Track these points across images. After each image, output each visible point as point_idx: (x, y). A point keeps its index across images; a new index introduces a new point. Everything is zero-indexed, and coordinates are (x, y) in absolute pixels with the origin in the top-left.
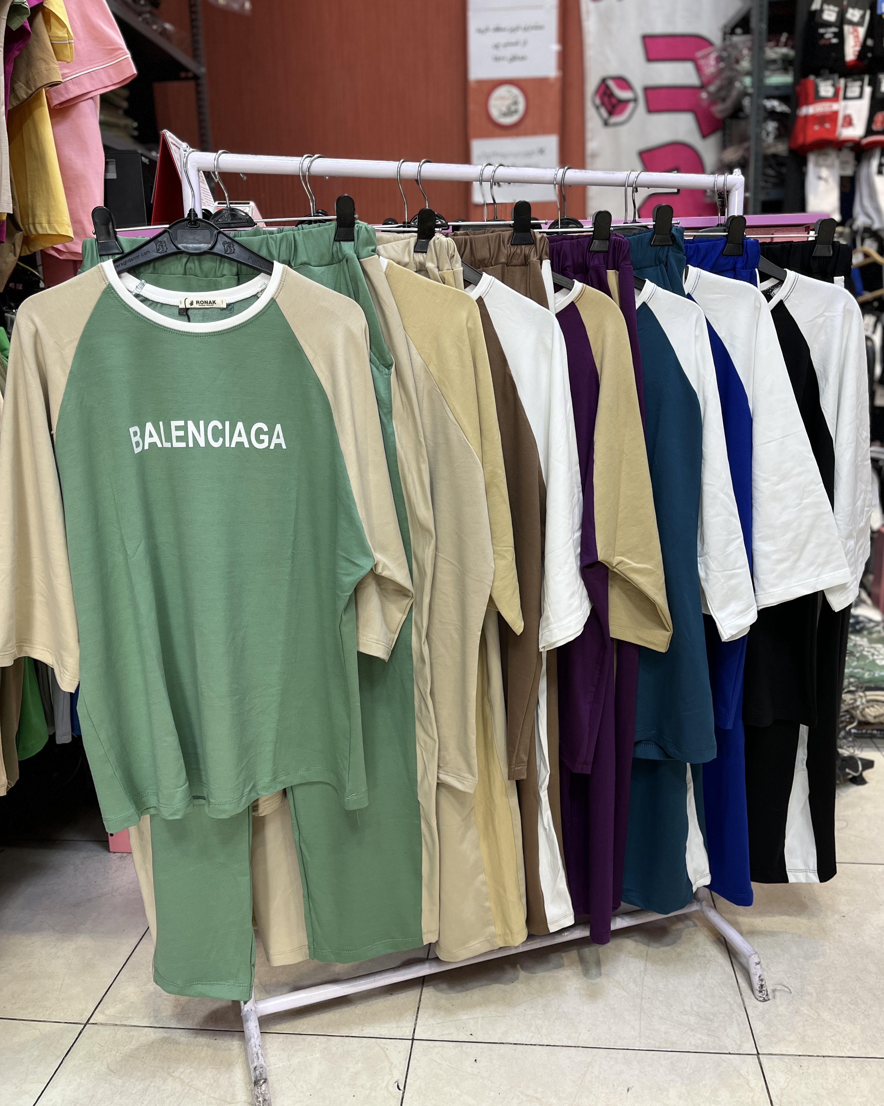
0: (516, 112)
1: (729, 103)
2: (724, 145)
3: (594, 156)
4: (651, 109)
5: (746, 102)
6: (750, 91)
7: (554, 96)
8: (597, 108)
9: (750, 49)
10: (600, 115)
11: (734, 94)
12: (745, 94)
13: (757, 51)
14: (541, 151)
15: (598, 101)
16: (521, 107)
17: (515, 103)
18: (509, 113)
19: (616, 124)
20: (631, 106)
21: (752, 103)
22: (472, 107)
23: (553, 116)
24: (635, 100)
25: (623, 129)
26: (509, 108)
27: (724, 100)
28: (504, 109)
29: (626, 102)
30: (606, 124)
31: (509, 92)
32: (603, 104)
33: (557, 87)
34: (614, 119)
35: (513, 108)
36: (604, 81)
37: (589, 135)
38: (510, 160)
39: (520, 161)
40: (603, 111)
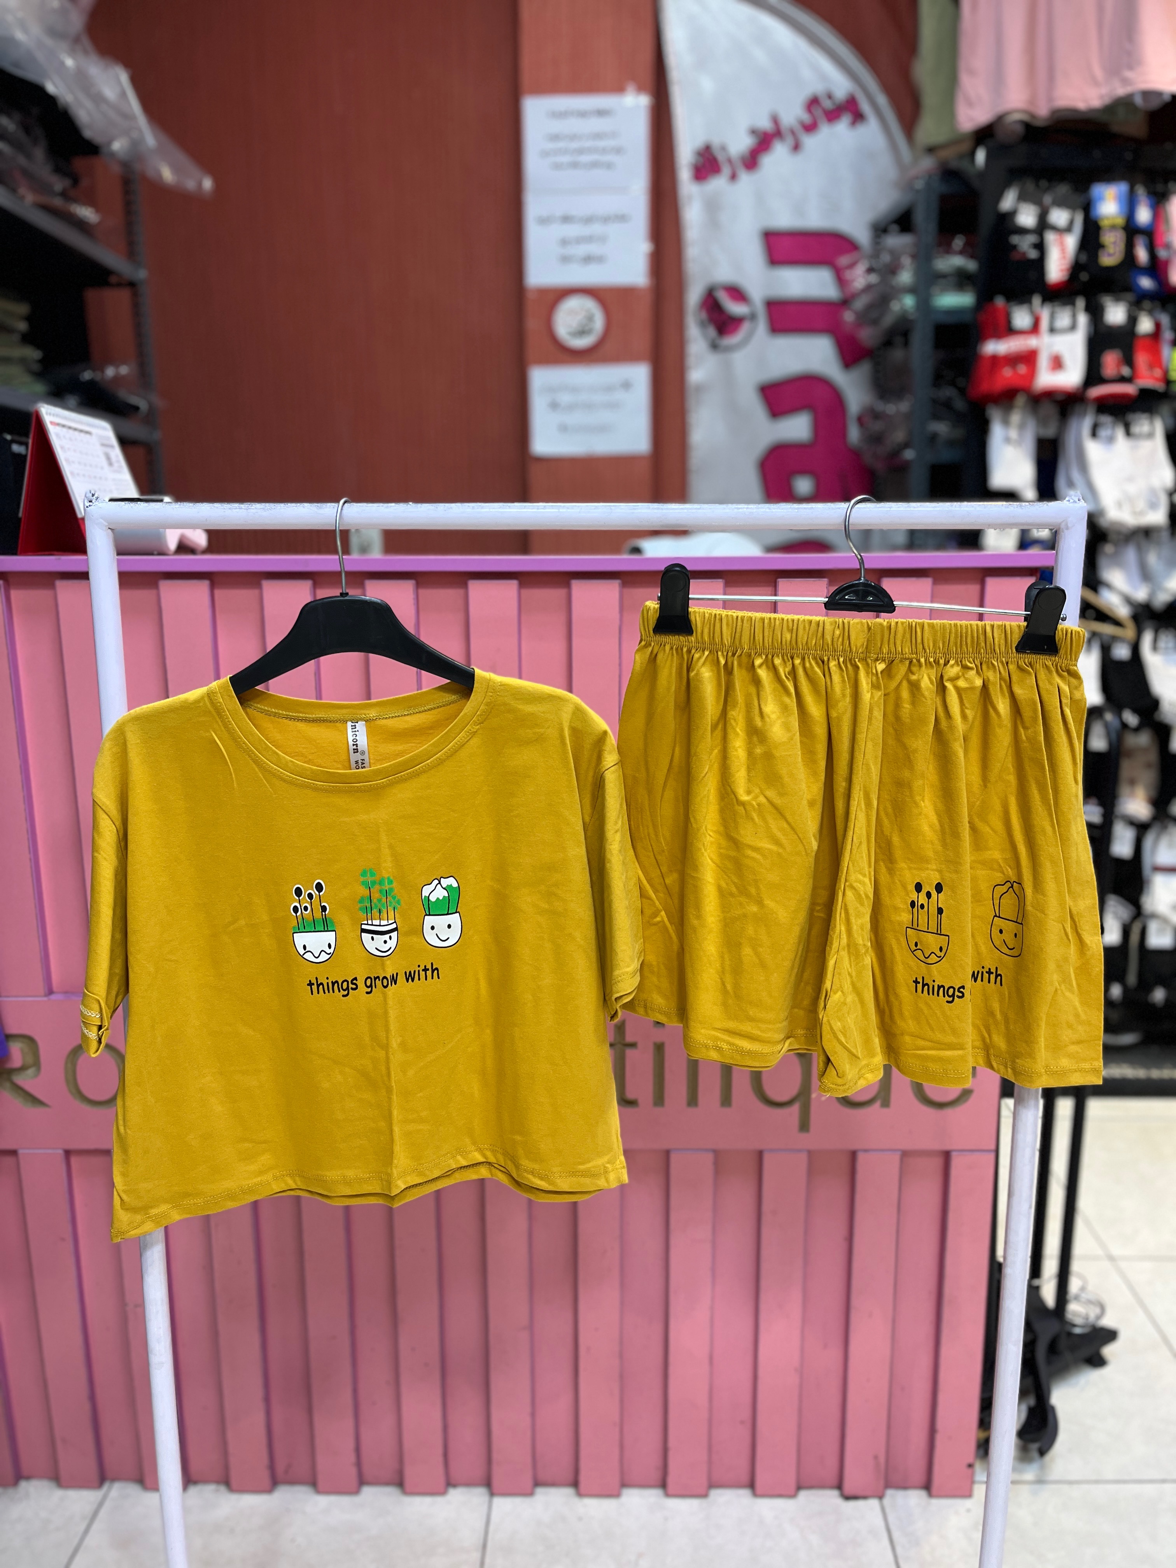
0: (591, 330)
1: (882, 328)
3: (697, 391)
4: (776, 329)
6: (912, 315)
7: (643, 311)
8: (702, 325)
9: (914, 257)
10: (706, 336)
11: (892, 318)
12: (905, 319)
13: (923, 259)
14: (626, 386)
15: (704, 317)
16: (599, 323)
17: (590, 318)
18: (582, 332)
19: (729, 349)
20: (747, 324)
22: (530, 323)
23: (642, 339)
24: (753, 317)
25: (738, 357)
26: (581, 325)
27: (875, 322)
28: (575, 326)
29: (741, 319)
30: (714, 347)
31: (582, 304)
32: (710, 320)
33: (648, 301)
34: (725, 341)
35: (587, 326)
36: (710, 291)
37: (691, 361)
38: (583, 397)
39: (598, 398)
40: (712, 331)
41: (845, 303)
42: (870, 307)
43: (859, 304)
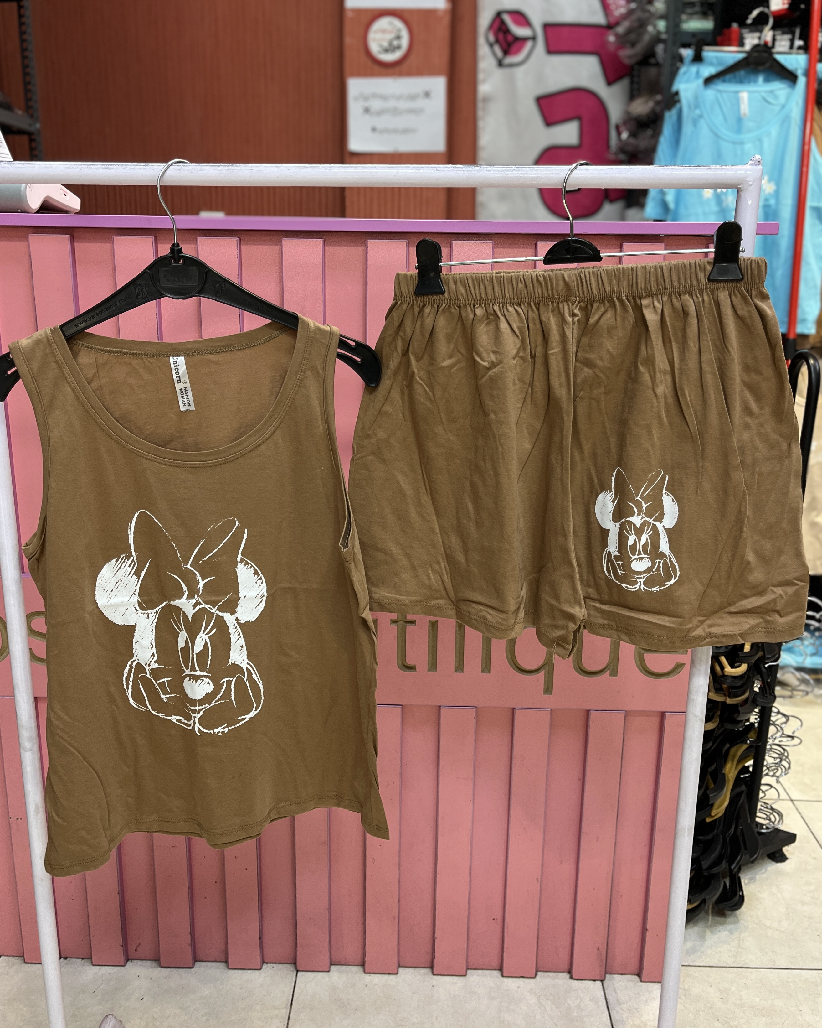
0: (399, 47)
1: (639, 48)
3: (486, 100)
4: (551, 50)
5: (660, 49)
6: (664, 36)
7: (442, 31)
8: (491, 45)
10: (494, 54)
11: (646, 38)
12: (657, 39)
15: (492, 38)
16: (405, 42)
17: (398, 37)
18: (390, 49)
19: (511, 65)
20: (529, 44)
21: (665, 50)
22: (348, 40)
23: (441, 54)
24: (534, 38)
25: (519, 72)
26: (390, 44)
27: (633, 45)
28: (385, 44)
29: (524, 40)
30: (500, 64)
31: (391, 24)
32: (497, 41)
33: (446, 21)
34: (509, 60)
35: (395, 43)
36: (499, 15)
37: (481, 76)
38: (391, 104)
39: (403, 105)
40: (497, 49)
41: (610, 27)
42: (629, 31)
43: (620, 29)
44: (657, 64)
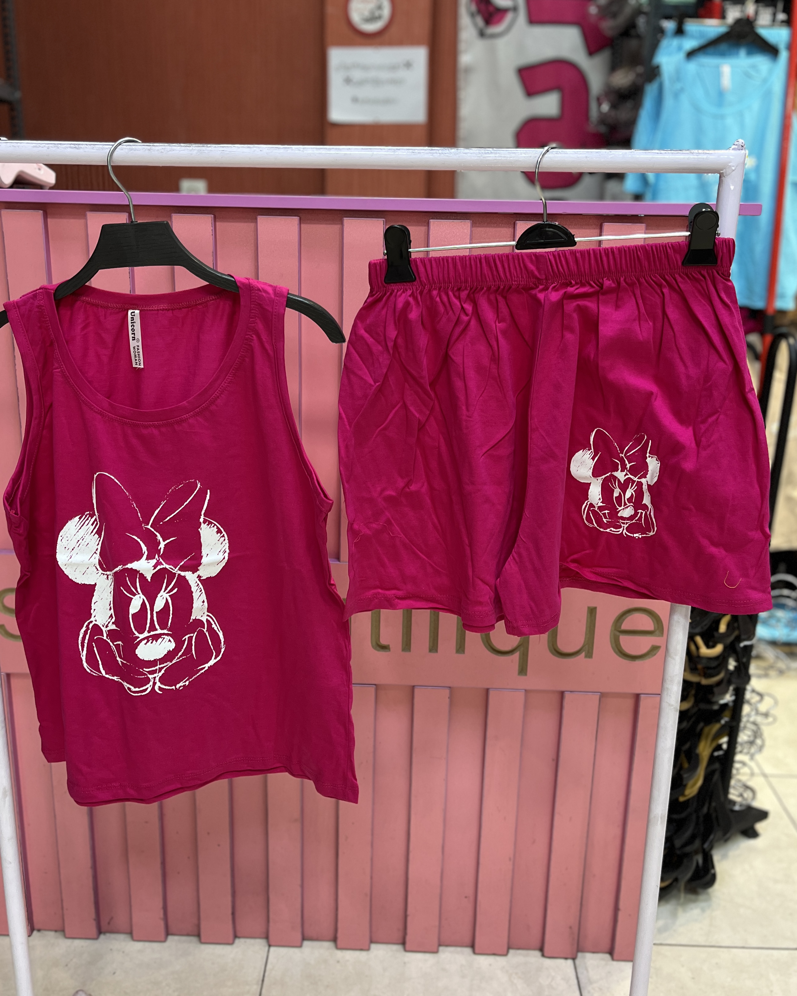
0: (379, 17)
1: (621, 20)
2: (613, 67)
3: (468, 70)
4: (533, 20)
5: (641, 22)
6: (646, 9)
8: (472, 15)
10: (475, 25)
11: (627, 11)
12: (638, 11)
14: (408, 65)
15: (474, 8)
16: (386, 12)
17: (380, 7)
18: (372, 19)
19: (494, 36)
20: (510, 15)
21: (648, 22)
22: (330, 9)
23: (422, 25)
24: (515, 9)
25: (501, 43)
26: (372, 13)
27: (614, 15)
28: (367, 14)
29: (505, 10)
30: (482, 34)
32: (479, 11)
34: (491, 30)
35: (377, 14)
37: (462, 46)
38: (372, 74)
39: (385, 75)
40: (480, 21)
42: (611, 3)
44: (638, 37)
